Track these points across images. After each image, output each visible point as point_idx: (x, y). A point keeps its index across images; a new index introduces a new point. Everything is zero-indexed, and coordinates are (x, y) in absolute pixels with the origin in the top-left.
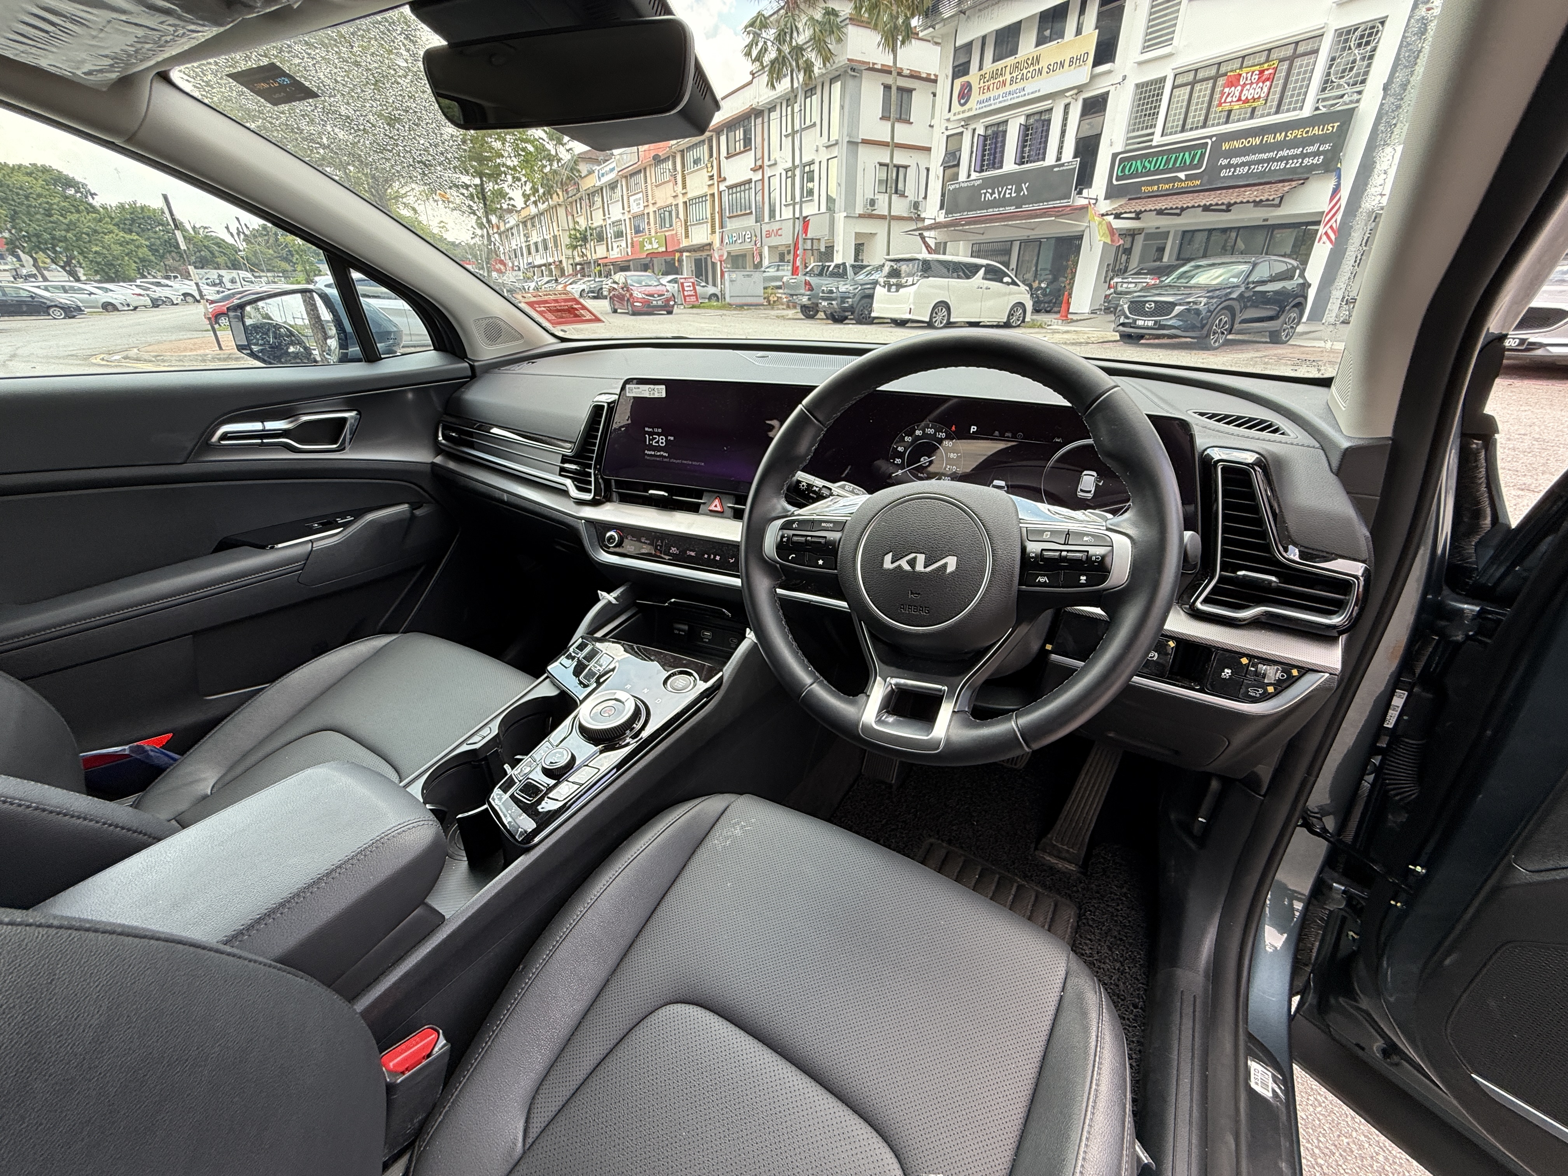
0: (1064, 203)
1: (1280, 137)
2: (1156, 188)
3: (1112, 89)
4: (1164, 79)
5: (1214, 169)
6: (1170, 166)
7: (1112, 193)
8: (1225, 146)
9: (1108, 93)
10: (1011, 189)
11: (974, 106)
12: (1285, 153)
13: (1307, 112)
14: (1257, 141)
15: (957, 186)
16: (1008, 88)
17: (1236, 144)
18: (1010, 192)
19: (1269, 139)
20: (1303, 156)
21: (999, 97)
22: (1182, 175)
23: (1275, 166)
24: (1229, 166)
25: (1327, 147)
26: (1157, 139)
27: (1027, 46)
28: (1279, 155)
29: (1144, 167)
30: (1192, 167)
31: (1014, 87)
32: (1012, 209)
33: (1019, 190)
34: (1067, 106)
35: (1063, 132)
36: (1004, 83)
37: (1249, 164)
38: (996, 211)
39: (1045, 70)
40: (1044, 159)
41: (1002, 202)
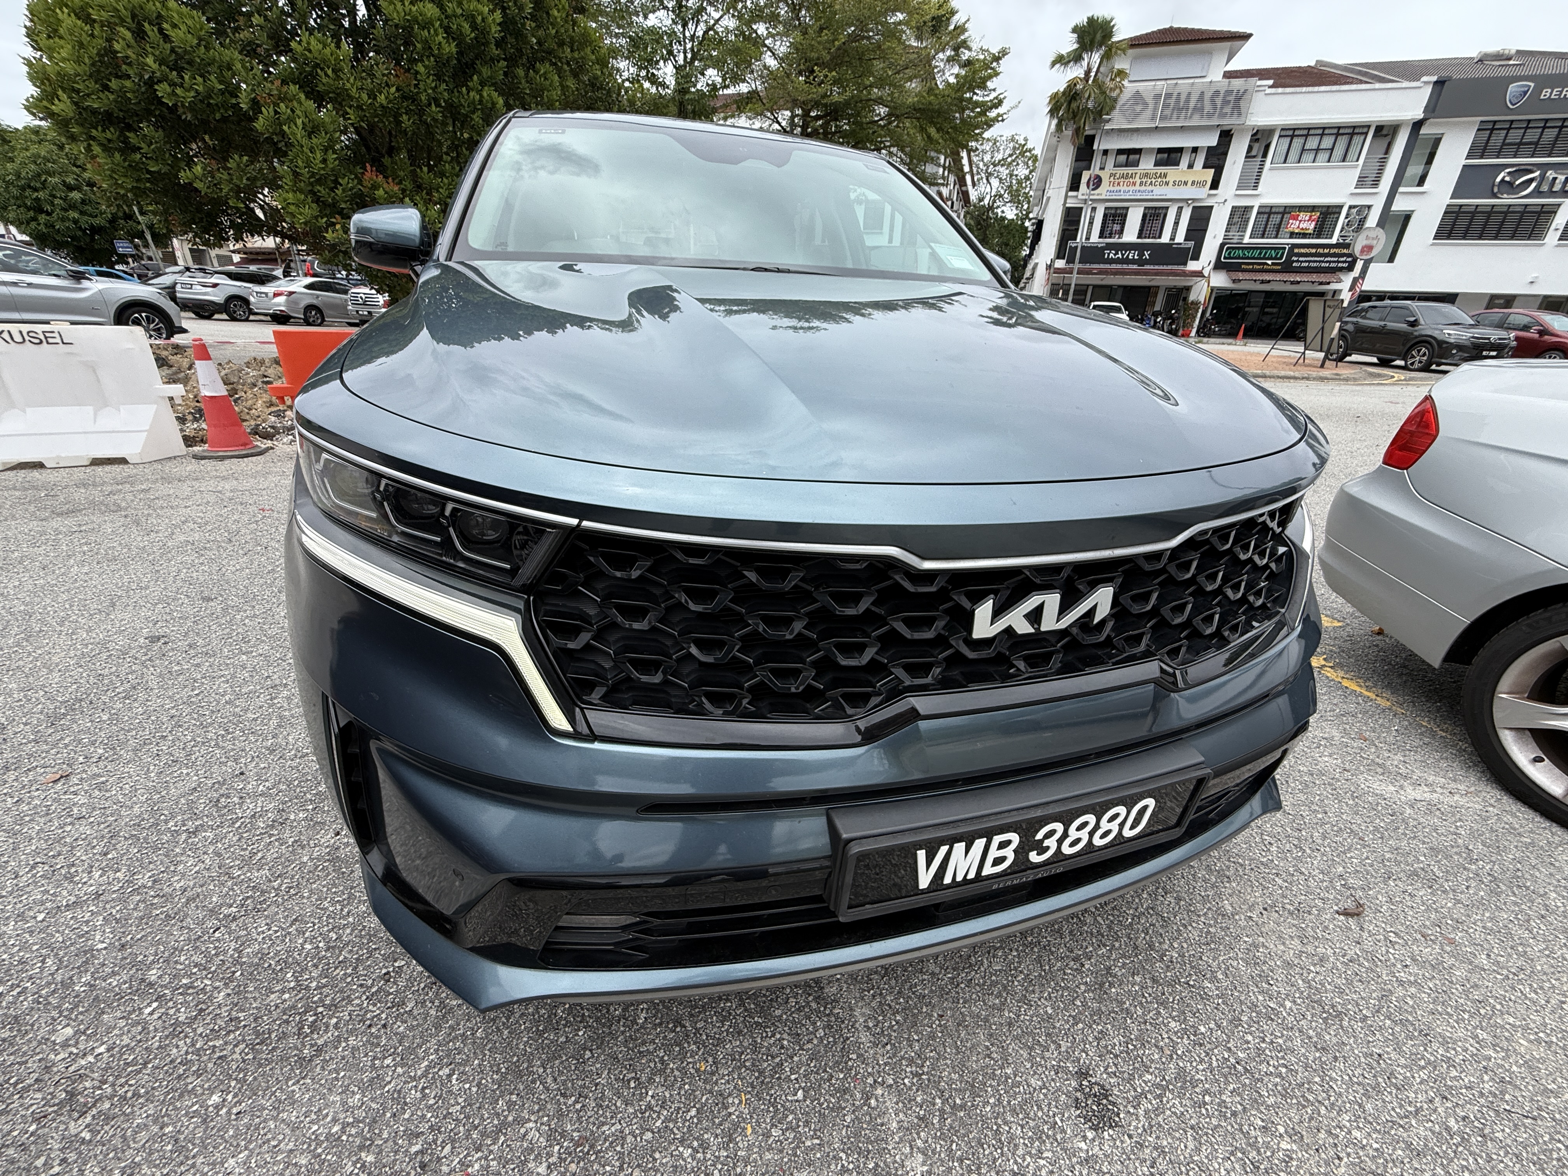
0: (1181, 268)
1: (1326, 251)
2: (1250, 267)
3: (1216, 206)
4: (1252, 207)
5: (1289, 262)
6: (1262, 256)
7: (1219, 266)
8: (1296, 251)
9: (1212, 207)
10: (1133, 253)
11: (1103, 191)
12: (1329, 259)
13: (1334, 241)
14: (1314, 251)
16: (1137, 187)
17: (1302, 251)
18: (1133, 255)
19: (1321, 251)
20: (1338, 262)
21: (1126, 191)
22: (1269, 262)
23: (1323, 265)
24: (1298, 261)
25: (1350, 259)
26: (1247, 240)
27: (1147, 164)
28: (1326, 260)
29: (1243, 254)
30: (1276, 258)
31: (1143, 188)
32: (1135, 267)
33: (1141, 255)
34: (1180, 209)
35: (1176, 223)
36: (1134, 184)
37: (1309, 262)
38: (1119, 266)
39: (1171, 183)
40: (1160, 237)
41: (1127, 261)
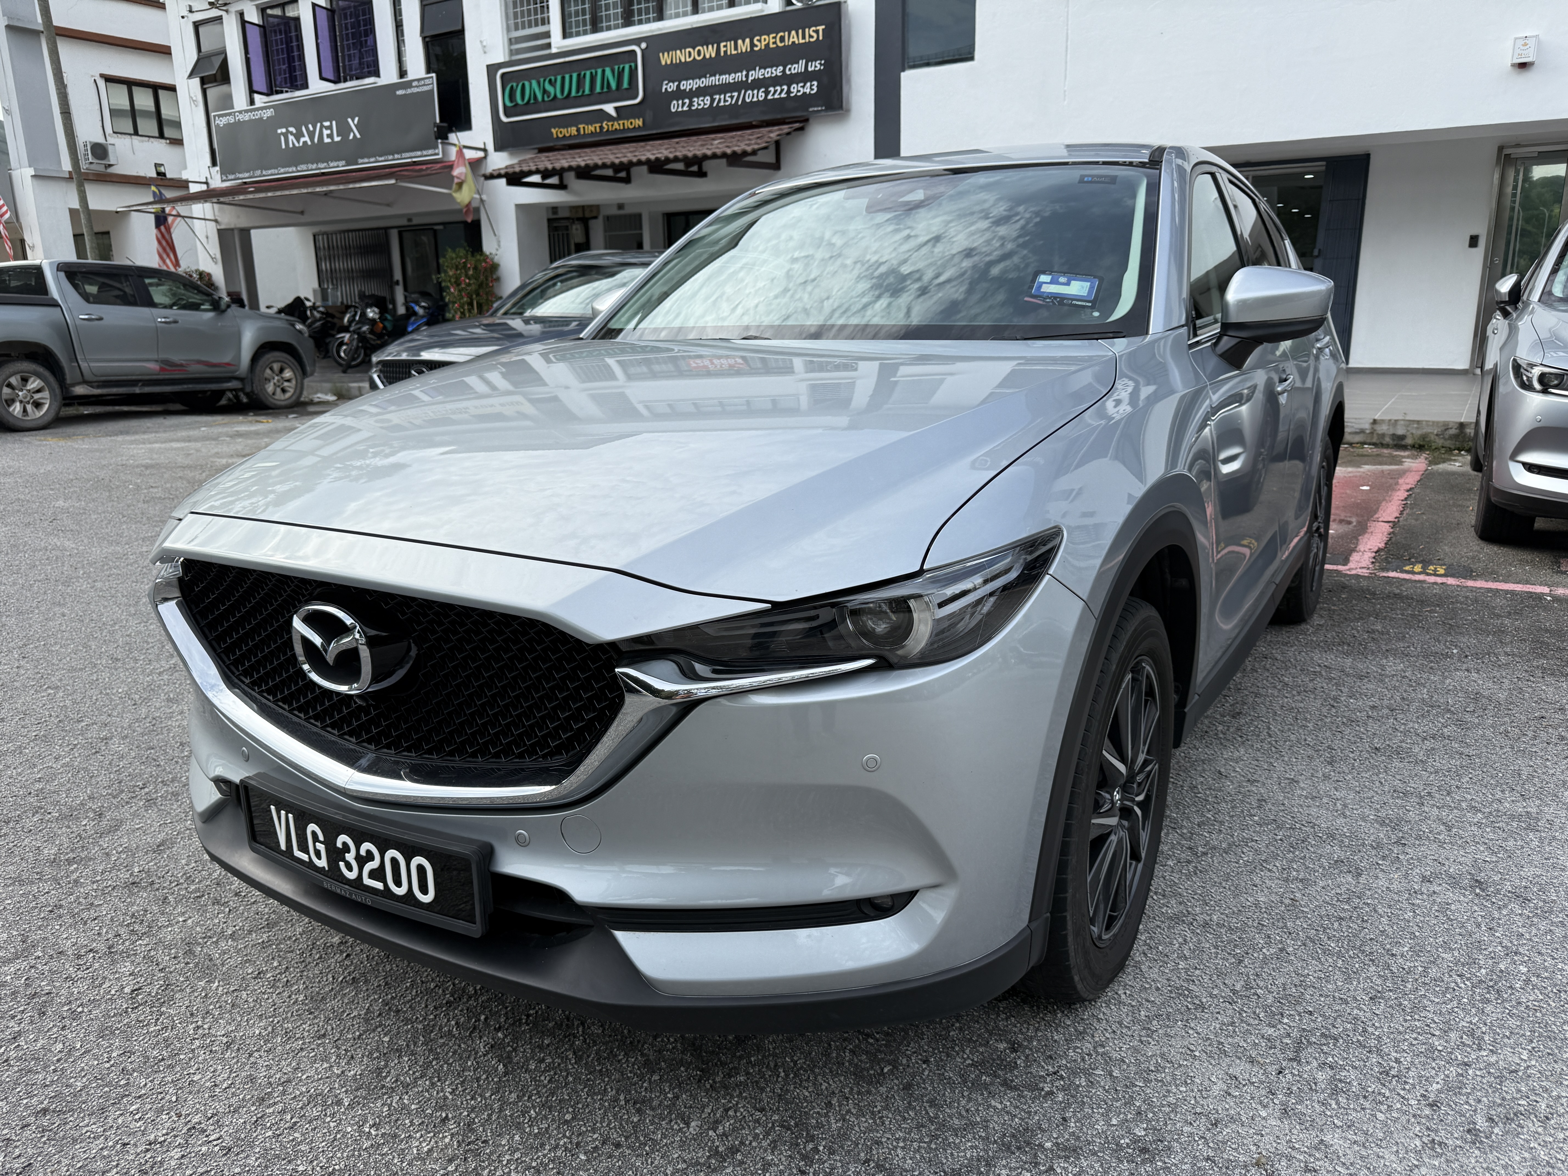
0: (429, 155)
1: (744, 46)
2: (573, 131)
5: (658, 99)
6: (587, 92)
7: (503, 138)
8: (665, 59)
10: (330, 128)
12: (758, 74)
13: (774, 6)
14: (710, 52)
15: (231, 120)
17: (681, 56)
18: (328, 132)
20: (787, 80)
23: (749, 96)
24: (679, 94)
25: (816, 66)
26: (558, 43)
28: (750, 79)
29: (545, 92)
32: (341, 165)
33: (344, 129)
35: (398, 22)
37: (709, 92)
38: (313, 168)
40: (375, 74)
41: (319, 152)
